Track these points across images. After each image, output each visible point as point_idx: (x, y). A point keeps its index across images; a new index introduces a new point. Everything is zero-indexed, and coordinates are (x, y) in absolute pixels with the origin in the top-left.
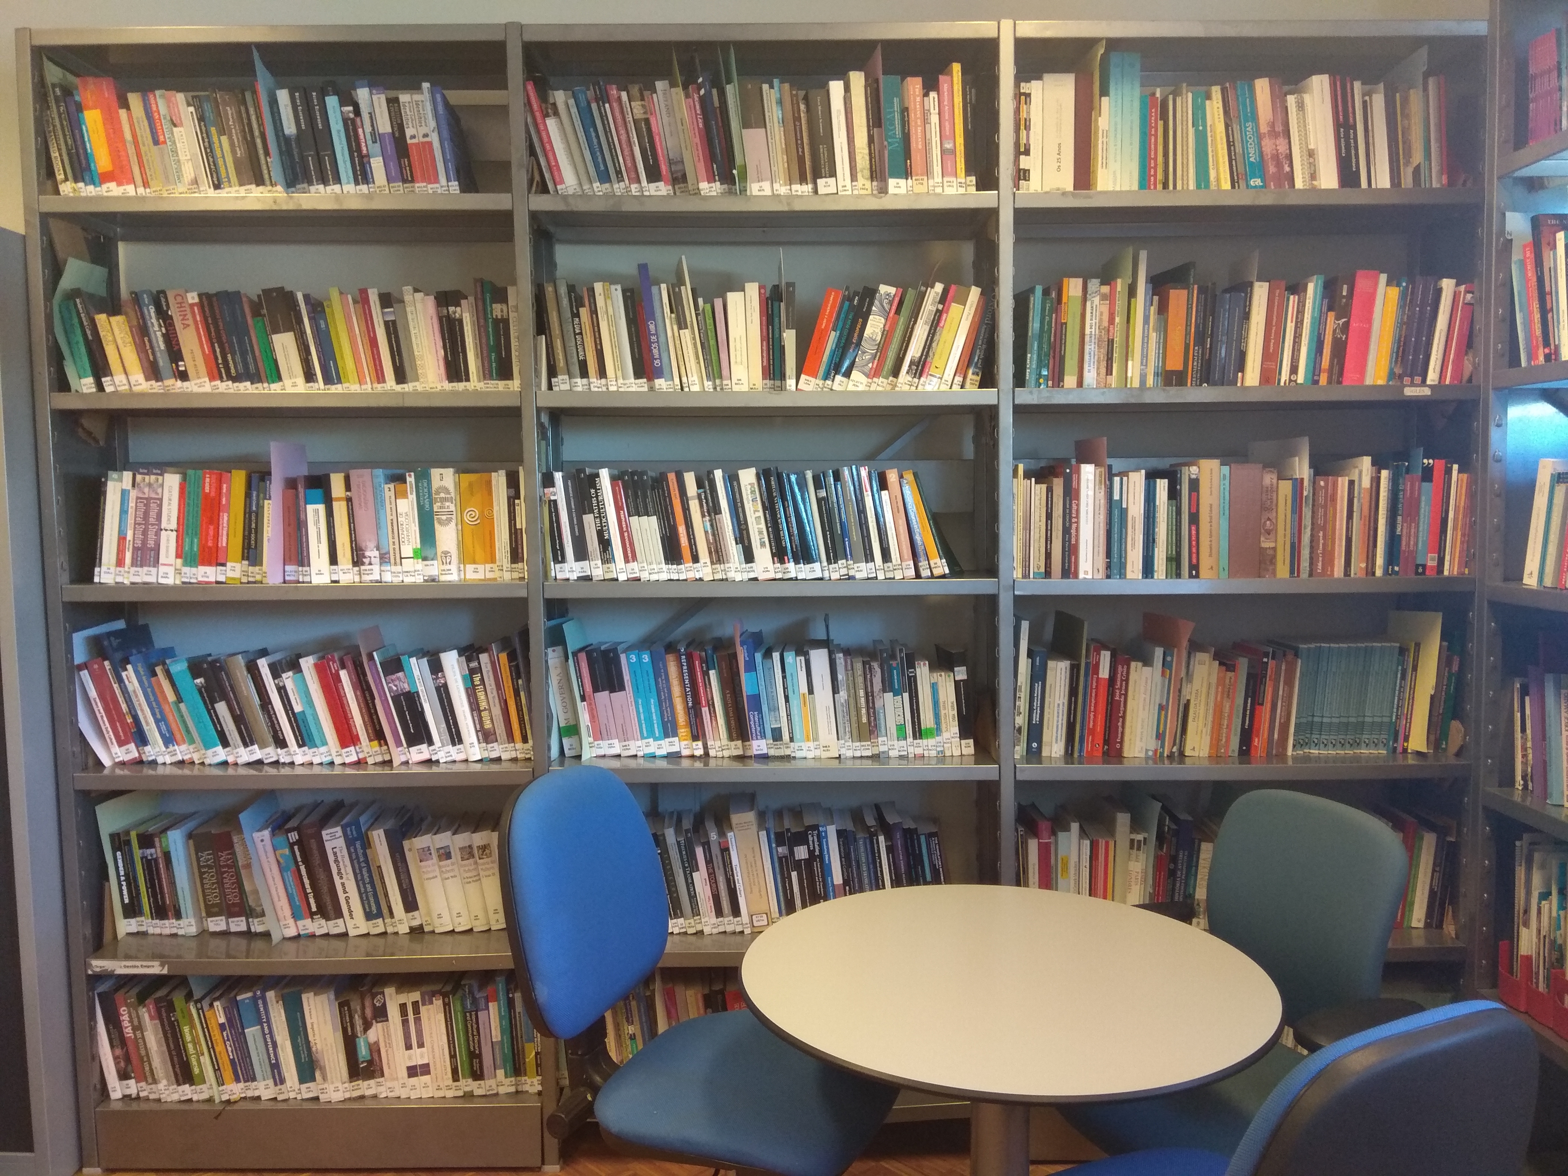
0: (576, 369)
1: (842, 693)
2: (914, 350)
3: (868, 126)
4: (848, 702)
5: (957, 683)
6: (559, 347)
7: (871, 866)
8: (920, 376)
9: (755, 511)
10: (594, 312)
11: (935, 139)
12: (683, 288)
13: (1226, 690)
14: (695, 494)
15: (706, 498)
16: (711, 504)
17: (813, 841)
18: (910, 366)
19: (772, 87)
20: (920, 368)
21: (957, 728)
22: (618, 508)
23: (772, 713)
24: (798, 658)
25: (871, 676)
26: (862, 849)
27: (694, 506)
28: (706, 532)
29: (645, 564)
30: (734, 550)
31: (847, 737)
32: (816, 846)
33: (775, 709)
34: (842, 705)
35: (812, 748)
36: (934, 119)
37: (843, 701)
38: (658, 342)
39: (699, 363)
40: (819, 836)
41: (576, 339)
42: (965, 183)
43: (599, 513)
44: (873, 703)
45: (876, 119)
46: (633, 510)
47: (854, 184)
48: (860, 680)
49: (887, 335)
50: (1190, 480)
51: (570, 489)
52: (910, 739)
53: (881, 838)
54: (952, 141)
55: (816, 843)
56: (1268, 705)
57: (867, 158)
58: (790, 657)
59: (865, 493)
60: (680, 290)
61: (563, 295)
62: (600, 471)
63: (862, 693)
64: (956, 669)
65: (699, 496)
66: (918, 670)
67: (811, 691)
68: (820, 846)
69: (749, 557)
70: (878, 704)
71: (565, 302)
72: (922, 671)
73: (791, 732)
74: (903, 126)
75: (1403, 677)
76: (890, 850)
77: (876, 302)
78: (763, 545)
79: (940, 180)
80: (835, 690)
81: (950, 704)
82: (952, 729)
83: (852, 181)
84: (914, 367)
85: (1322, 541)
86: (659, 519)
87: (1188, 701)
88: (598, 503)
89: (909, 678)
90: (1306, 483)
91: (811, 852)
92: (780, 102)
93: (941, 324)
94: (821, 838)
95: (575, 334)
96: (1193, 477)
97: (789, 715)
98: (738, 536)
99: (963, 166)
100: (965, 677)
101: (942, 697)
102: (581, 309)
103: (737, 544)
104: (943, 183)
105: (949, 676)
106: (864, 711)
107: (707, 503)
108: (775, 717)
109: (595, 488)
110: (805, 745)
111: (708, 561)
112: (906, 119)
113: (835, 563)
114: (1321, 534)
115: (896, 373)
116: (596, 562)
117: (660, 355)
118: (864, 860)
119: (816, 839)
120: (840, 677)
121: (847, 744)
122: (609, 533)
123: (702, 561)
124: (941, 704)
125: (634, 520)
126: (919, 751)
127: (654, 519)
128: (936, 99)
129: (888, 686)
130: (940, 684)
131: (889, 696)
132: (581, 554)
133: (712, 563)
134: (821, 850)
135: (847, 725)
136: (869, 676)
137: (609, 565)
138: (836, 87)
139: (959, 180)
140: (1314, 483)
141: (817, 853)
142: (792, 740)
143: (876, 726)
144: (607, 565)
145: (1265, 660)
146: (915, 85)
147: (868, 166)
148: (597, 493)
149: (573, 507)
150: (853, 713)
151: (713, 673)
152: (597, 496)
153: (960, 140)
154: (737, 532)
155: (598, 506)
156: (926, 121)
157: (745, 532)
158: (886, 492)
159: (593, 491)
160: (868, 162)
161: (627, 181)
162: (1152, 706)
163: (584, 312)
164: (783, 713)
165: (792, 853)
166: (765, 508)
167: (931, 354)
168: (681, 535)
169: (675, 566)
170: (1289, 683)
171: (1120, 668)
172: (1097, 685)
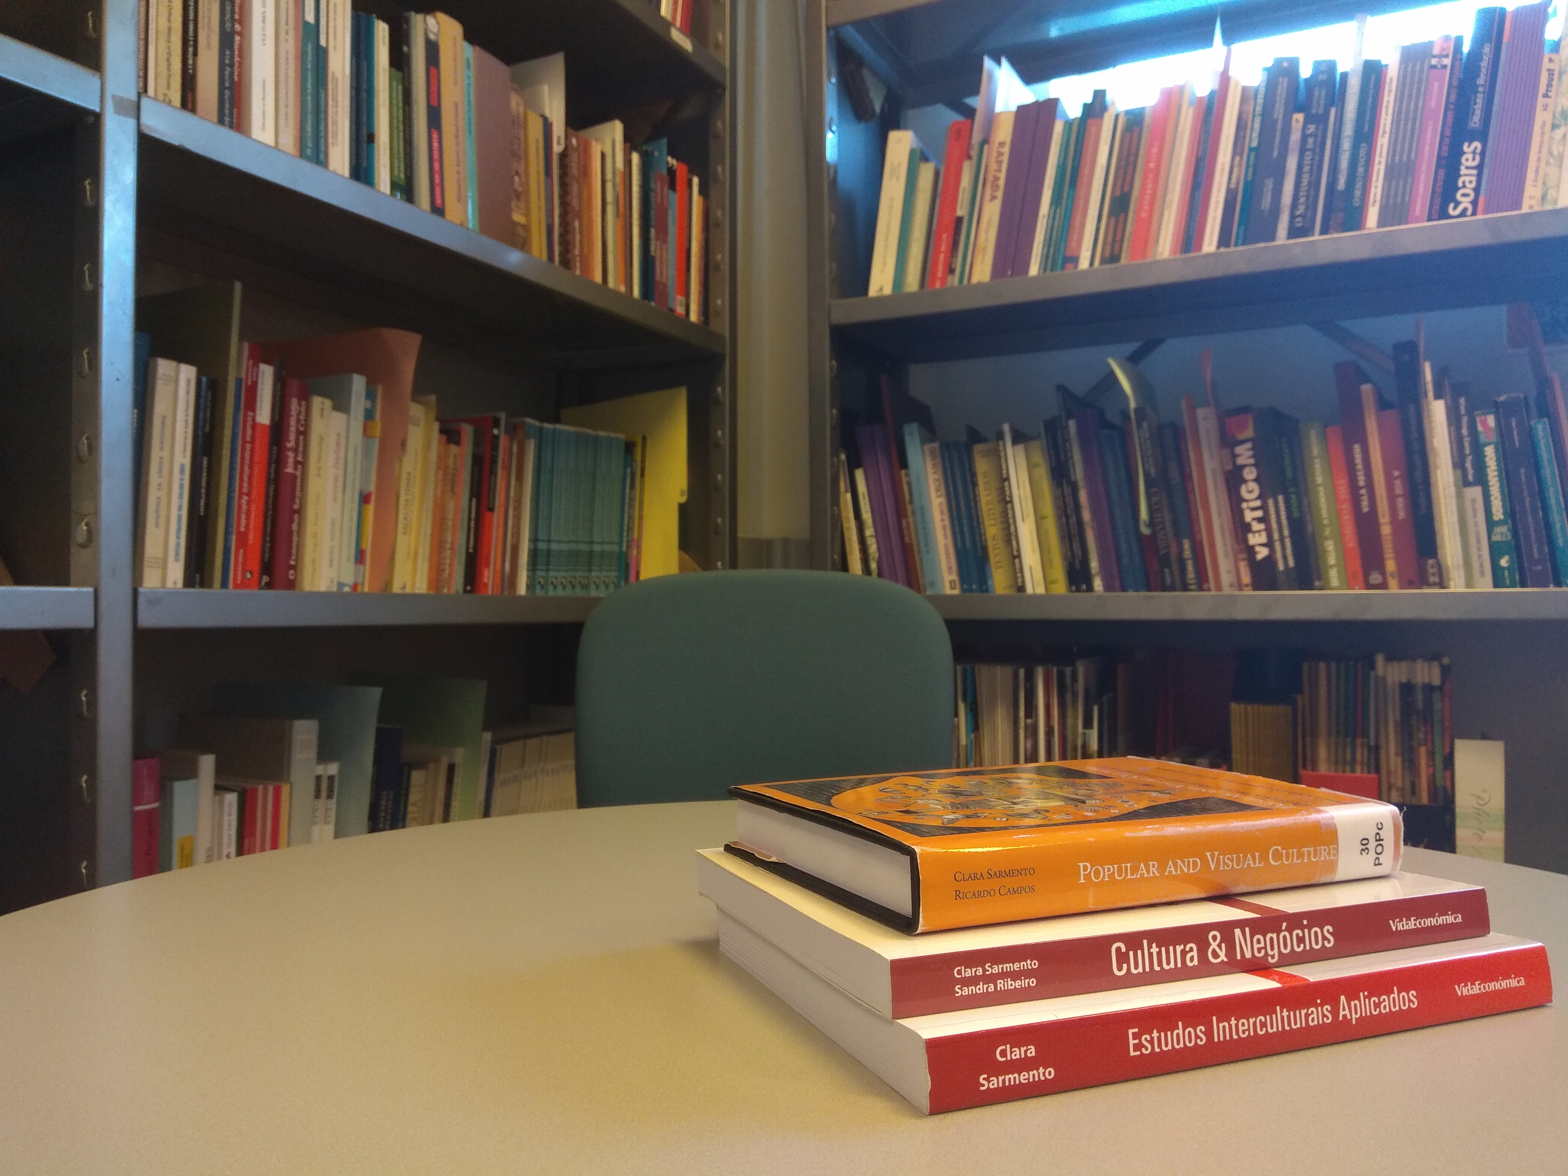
50: (427, 43)
90: (557, 132)
96: (431, 38)
140: (566, 136)
145: (496, 432)
171: (294, 406)
172: (253, 437)
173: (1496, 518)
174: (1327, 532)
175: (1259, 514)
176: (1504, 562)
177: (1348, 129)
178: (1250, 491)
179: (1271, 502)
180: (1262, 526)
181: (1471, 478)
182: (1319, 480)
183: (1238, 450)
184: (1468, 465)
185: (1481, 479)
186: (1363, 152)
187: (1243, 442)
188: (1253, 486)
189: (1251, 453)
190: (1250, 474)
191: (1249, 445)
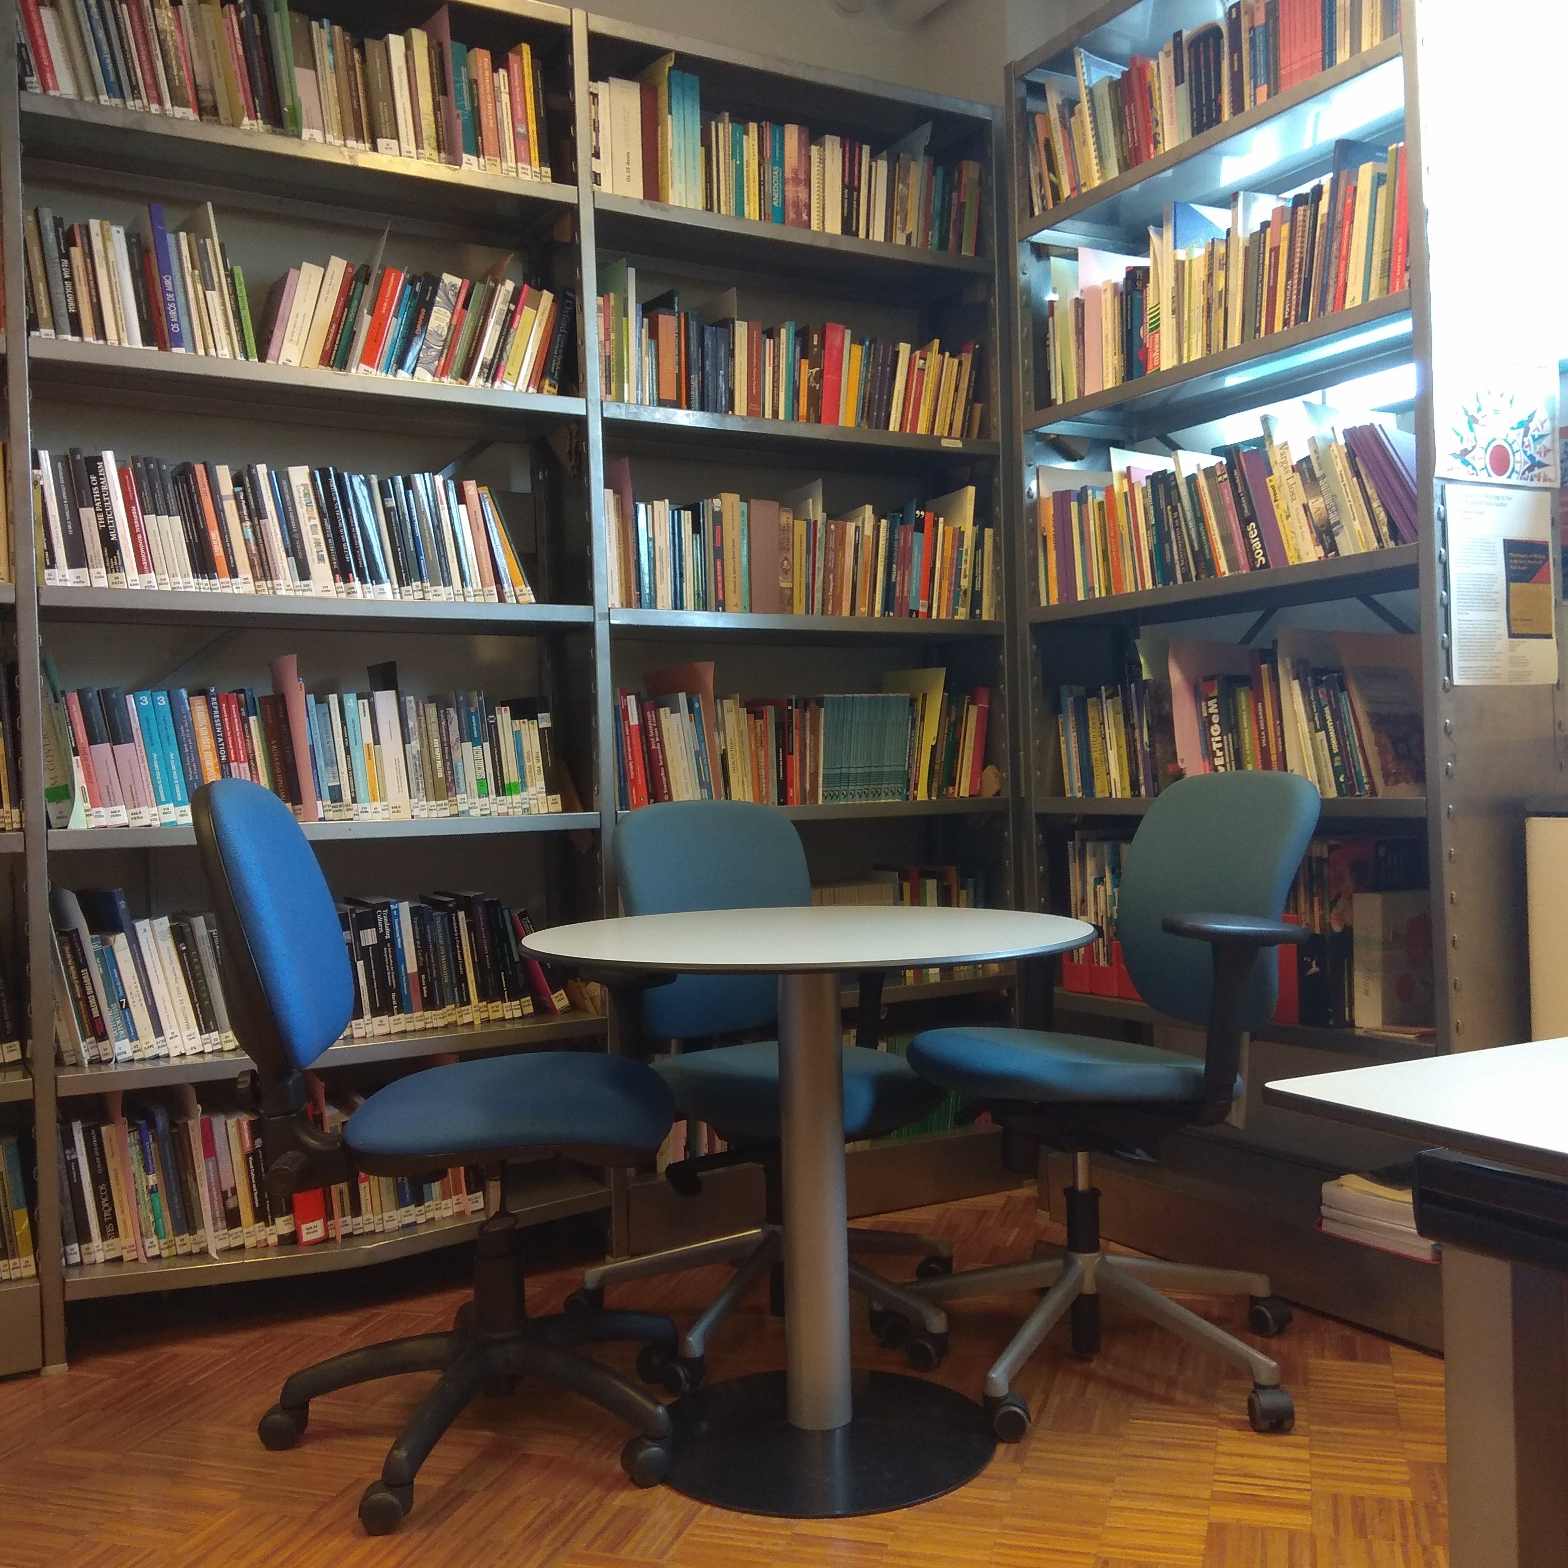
0: (65, 322)
1: (413, 743)
2: (486, 351)
3: (433, 92)
4: (421, 753)
5: (541, 731)
6: (42, 293)
7: (450, 949)
8: (494, 380)
9: (310, 518)
10: (89, 255)
11: (507, 120)
12: (208, 241)
13: (759, 738)
14: (231, 493)
15: (246, 498)
16: (253, 506)
17: (383, 922)
18: (481, 369)
19: (322, 26)
20: (493, 371)
21: (543, 782)
22: (128, 504)
23: (329, 768)
24: (361, 701)
25: (447, 723)
26: (439, 929)
27: (230, 507)
28: (246, 541)
29: (166, 576)
30: (283, 563)
31: (421, 795)
32: (387, 928)
33: (332, 762)
34: (414, 757)
35: (379, 810)
36: (505, 98)
37: (415, 752)
38: (175, 302)
39: (230, 334)
40: (390, 916)
41: (64, 285)
42: (540, 173)
43: (103, 507)
44: (450, 754)
45: (441, 86)
46: (150, 507)
47: (420, 151)
48: (434, 727)
49: (455, 329)
50: (714, 513)
51: (61, 474)
52: (493, 796)
53: (461, 915)
54: (524, 126)
55: (387, 924)
56: (796, 754)
57: (434, 126)
58: (350, 700)
59: (441, 506)
60: (205, 241)
61: (49, 228)
62: (103, 453)
63: (436, 743)
64: (539, 715)
65: (236, 496)
66: (499, 716)
67: (377, 741)
68: (392, 927)
69: (304, 573)
70: (456, 755)
71: (51, 237)
72: (504, 716)
73: (353, 791)
74: (472, 102)
75: (913, 727)
76: (471, 927)
77: (440, 292)
78: (321, 559)
79: (514, 165)
80: (406, 740)
81: (535, 756)
82: (538, 783)
83: (417, 148)
84: (486, 371)
85: (832, 584)
86: (183, 520)
87: (725, 751)
88: (101, 493)
89: (489, 725)
90: (819, 525)
91: (381, 936)
92: (332, 46)
93: (515, 326)
94: (392, 918)
95: (65, 280)
96: (717, 509)
97: (350, 770)
98: (289, 546)
99: (537, 155)
100: (549, 725)
101: (526, 748)
102: (72, 249)
103: (288, 556)
104: (517, 168)
105: (533, 723)
106: (439, 764)
107: (248, 504)
108: (333, 773)
109: (97, 474)
110: (370, 807)
111: (250, 576)
112: (475, 92)
113: (408, 585)
114: (831, 577)
115: (466, 375)
116: (98, 570)
117: (178, 319)
118: (441, 942)
119: (386, 920)
120: (411, 724)
121: (421, 803)
122: (116, 533)
123: (242, 576)
124: (525, 755)
125: (151, 519)
126: (503, 809)
127: (177, 519)
128: (506, 78)
129: (465, 735)
130: (523, 732)
131: (467, 745)
132: (78, 558)
133: (255, 579)
134: (393, 933)
135: (421, 780)
136: (443, 723)
137: (118, 574)
138: (396, 42)
139: (534, 169)
140: (827, 526)
141: (388, 937)
142: (354, 800)
143: (453, 780)
144: (114, 575)
145: (790, 708)
146: (482, 58)
147: (435, 135)
148: (99, 481)
149: (65, 497)
150: (428, 766)
151: (253, 719)
152: (99, 485)
153: (533, 127)
154: (288, 542)
155: (101, 497)
156: (496, 99)
157: (298, 542)
158: (464, 506)
159: (93, 478)
160: (434, 131)
161: (145, 100)
162: (689, 756)
163: (76, 253)
164: (343, 768)
165: (357, 938)
166: (322, 516)
167: (505, 357)
168: (214, 542)
169: (207, 581)
170: (815, 732)
171: (650, 716)
172: (630, 732)
173: (1335, 752)
174: (1249, 758)
175: (1220, 745)
176: (1342, 779)
177: (1189, 516)
178: (1216, 730)
179: (1225, 737)
180: (1221, 754)
181: (1318, 727)
182: (1245, 725)
183: (1210, 703)
184: (1316, 718)
185: (1324, 727)
186: (1202, 528)
187: (1212, 698)
188: (1217, 727)
189: (1216, 706)
190: (1215, 719)
191: (1215, 700)
